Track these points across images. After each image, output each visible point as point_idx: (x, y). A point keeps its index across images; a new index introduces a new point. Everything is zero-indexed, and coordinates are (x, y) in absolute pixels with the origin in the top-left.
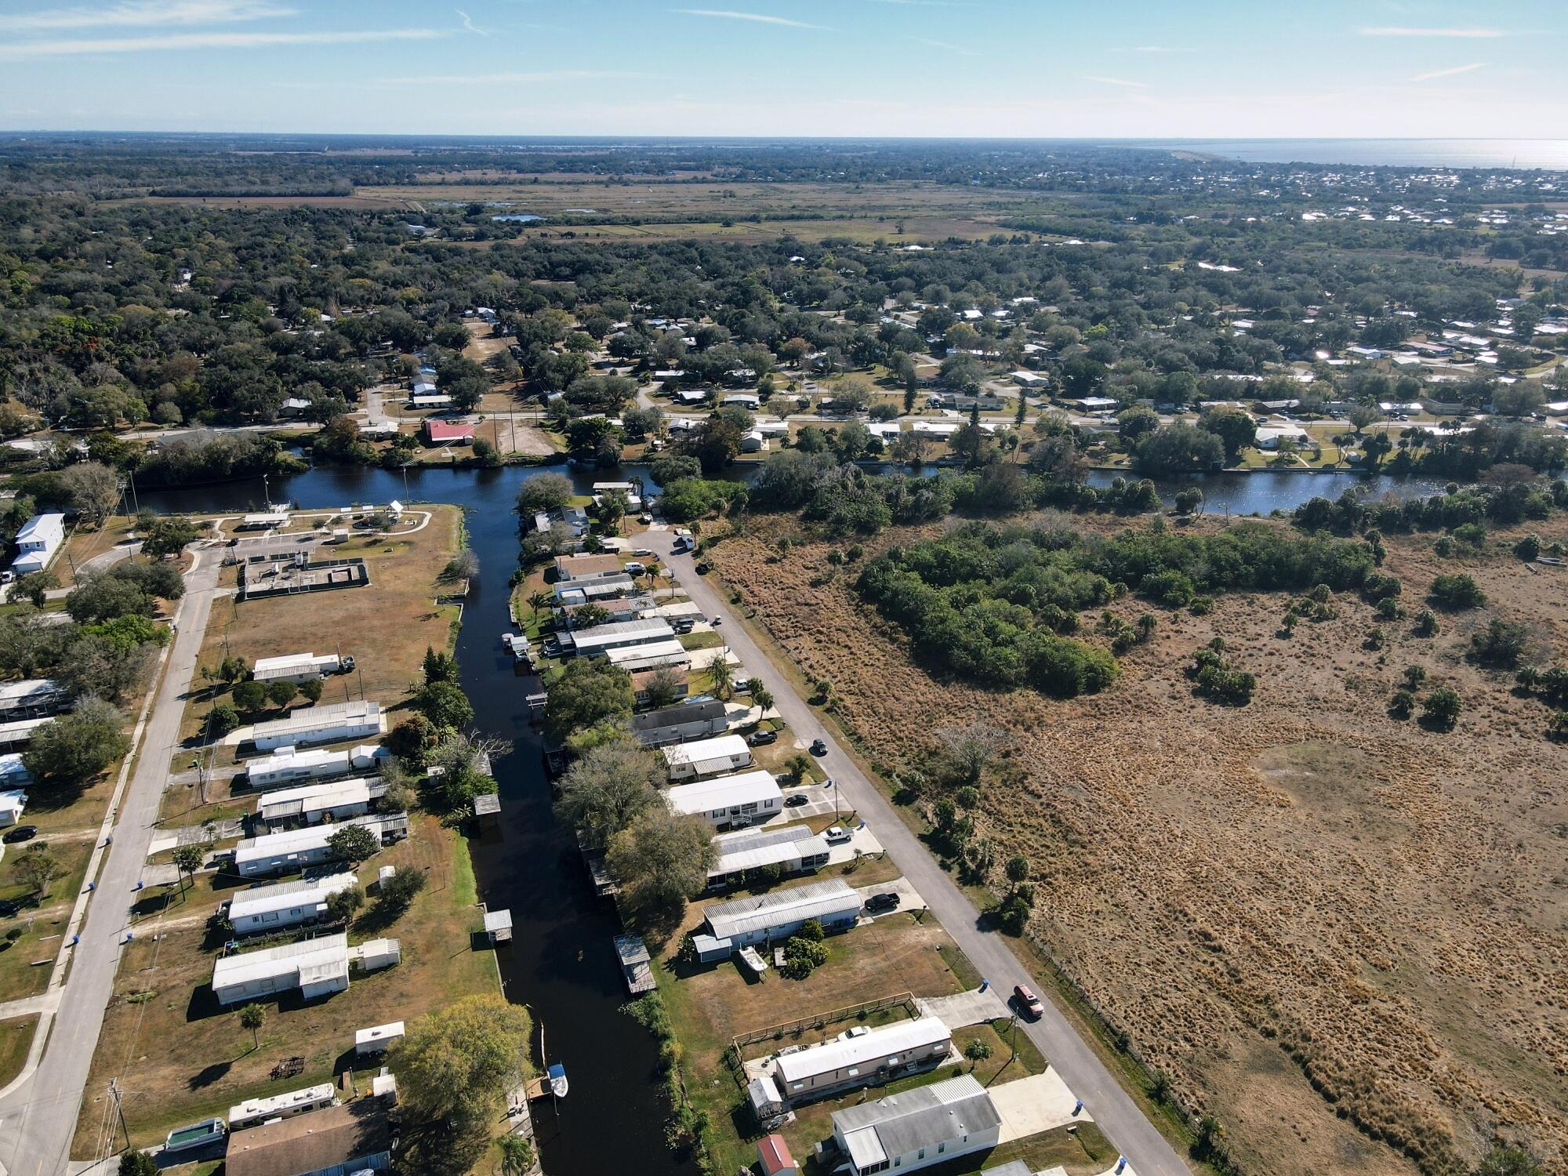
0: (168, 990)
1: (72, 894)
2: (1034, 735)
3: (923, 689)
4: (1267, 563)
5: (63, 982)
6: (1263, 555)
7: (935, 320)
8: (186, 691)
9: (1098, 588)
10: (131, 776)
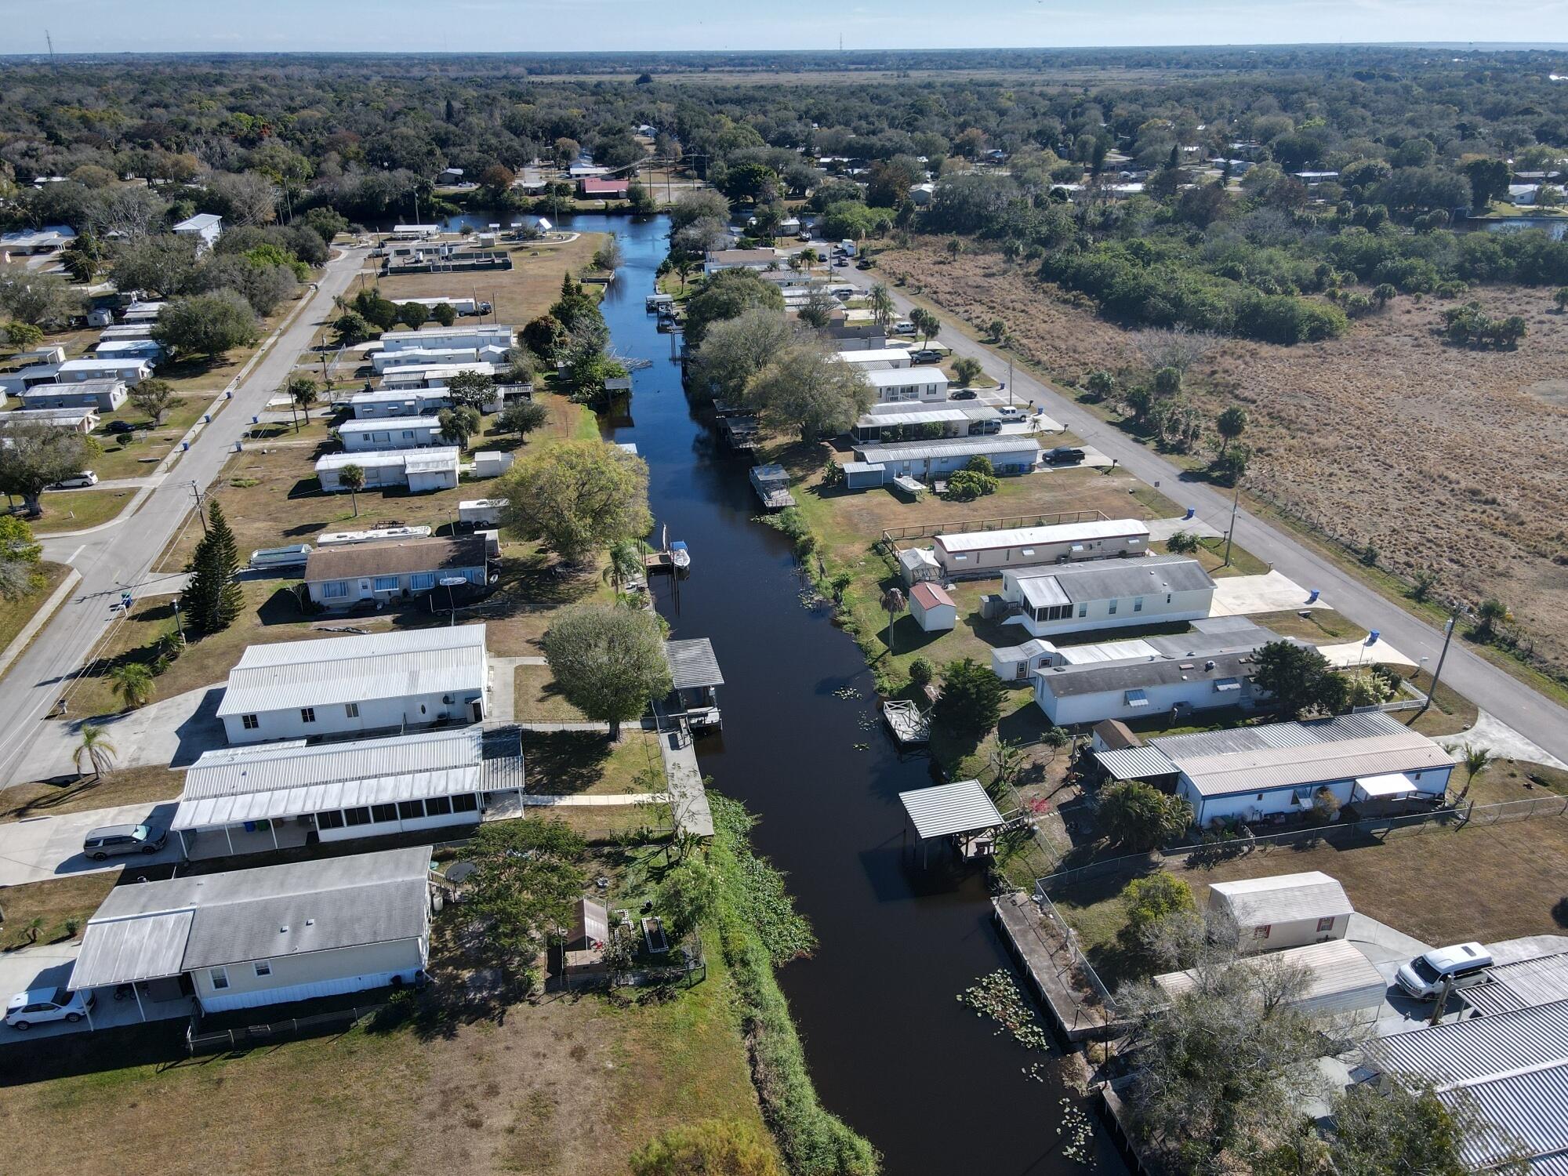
0: (271, 480)
1: (188, 423)
2: (1246, 363)
3: (1109, 334)
4: (1535, 256)
5: (169, 470)
6: (1529, 247)
7: (1126, 121)
8: (322, 320)
9: (1321, 272)
10: (259, 363)
